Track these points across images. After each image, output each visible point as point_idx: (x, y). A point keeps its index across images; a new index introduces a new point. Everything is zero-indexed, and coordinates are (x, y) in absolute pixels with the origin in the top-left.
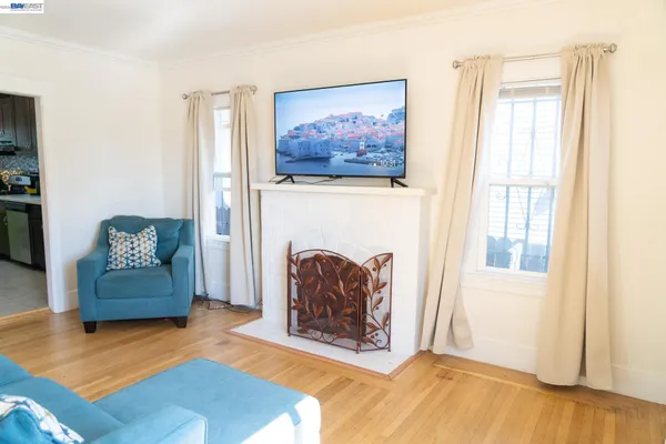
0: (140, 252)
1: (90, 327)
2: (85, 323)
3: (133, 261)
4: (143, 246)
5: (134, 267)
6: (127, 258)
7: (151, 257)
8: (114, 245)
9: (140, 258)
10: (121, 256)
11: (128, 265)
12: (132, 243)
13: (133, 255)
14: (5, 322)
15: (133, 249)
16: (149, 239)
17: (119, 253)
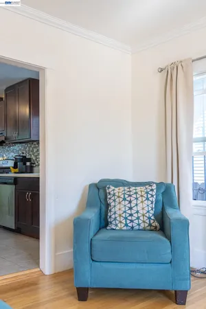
0: (137, 212)
1: (82, 294)
2: (77, 288)
3: (132, 221)
4: (140, 206)
5: (132, 227)
6: (126, 218)
7: (149, 218)
8: (113, 204)
9: (138, 218)
10: (120, 216)
11: (126, 225)
12: (130, 202)
13: (131, 215)
14: (5, 282)
15: (131, 208)
16: (148, 199)
17: (118, 212)
